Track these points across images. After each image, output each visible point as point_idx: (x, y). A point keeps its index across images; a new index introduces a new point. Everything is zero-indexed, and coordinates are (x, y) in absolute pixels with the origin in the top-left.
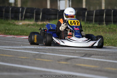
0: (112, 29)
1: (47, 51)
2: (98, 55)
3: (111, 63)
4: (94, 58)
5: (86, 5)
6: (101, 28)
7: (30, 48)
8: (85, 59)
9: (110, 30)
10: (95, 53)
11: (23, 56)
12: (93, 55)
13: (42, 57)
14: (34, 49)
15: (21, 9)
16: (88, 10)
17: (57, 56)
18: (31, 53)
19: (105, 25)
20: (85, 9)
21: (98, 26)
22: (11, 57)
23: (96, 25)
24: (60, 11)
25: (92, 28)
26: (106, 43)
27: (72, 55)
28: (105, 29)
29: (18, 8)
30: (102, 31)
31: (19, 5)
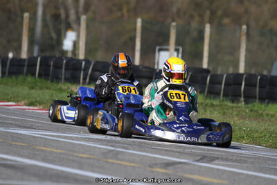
0: (256, 111)
1: (130, 147)
2: (227, 160)
3: (252, 176)
4: (219, 165)
5: (209, 63)
6: (234, 109)
7: (97, 139)
8: (201, 166)
9: (253, 113)
10: (221, 155)
11: (83, 153)
12: (218, 158)
13: (119, 156)
14: (105, 140)
15: (83, 63)
16: (212, 73)
17: (147, 156)
18: (99, 148)
19: (243, 103)
20: (207, 71)
21: (230, 104)
22: (61, 154)
23: (225, 103)
24: (158, 71)
25: (217, 108)
26: (243, 137)
27: (177, 158)
28: (243, 111)
29: (80, 62)
30: (237, 115)
31: (81, 56)
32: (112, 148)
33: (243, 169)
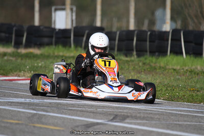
0: (149, 64)
6: (130, 63)
10: (130, 113)
12: (128, 117)
16: (106, 30)
19: (135, 56)
20: (101, 29)
21: (124, 58)
23: (120, 57)
24: (57, 30)
30: (133, 70)
32: (35, 112)
33: (152, 127)
